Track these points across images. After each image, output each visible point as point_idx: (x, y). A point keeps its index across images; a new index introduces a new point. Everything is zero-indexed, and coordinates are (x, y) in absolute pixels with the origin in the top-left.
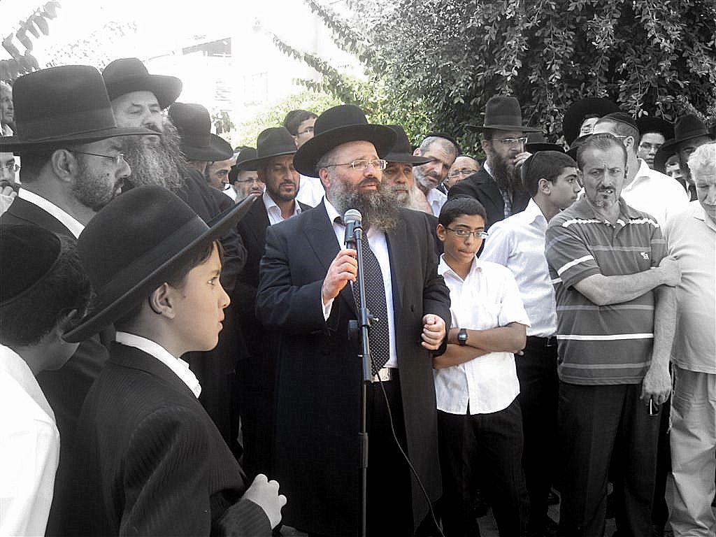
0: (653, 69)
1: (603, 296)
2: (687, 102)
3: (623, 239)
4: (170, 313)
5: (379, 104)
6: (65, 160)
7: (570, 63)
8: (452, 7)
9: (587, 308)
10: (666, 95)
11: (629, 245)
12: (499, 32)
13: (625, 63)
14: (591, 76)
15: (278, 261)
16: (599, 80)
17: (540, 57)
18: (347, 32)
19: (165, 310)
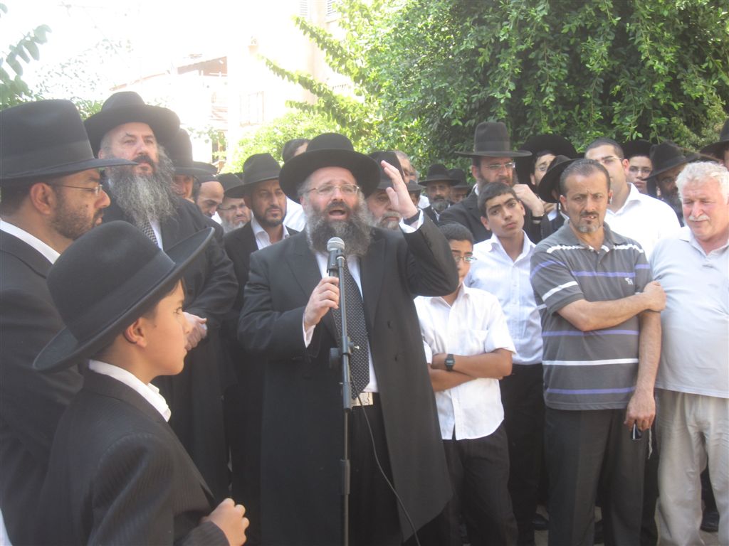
0: (647, 91)
1: (587, 322)
2: (682, 124)
3: (607, 265)
4: (142, 342)
5: (375, 125)
6: (44, 193)
7: (564, 86)
8: (447, 29)
9: (572, 333)
10: (660, 117)
11: (613, 271)
12: (493, 55)
13: (619, 85)
14: (585, 98)
15: (260, 286)
16: (594, 102)
17: (535, 79)
18: (339, 52)
19: (139, 339)
